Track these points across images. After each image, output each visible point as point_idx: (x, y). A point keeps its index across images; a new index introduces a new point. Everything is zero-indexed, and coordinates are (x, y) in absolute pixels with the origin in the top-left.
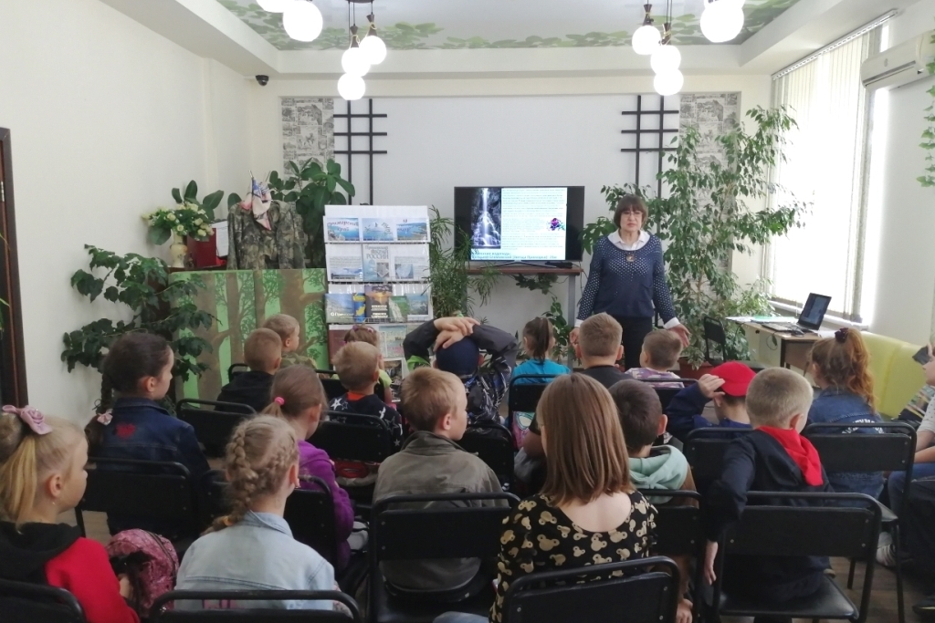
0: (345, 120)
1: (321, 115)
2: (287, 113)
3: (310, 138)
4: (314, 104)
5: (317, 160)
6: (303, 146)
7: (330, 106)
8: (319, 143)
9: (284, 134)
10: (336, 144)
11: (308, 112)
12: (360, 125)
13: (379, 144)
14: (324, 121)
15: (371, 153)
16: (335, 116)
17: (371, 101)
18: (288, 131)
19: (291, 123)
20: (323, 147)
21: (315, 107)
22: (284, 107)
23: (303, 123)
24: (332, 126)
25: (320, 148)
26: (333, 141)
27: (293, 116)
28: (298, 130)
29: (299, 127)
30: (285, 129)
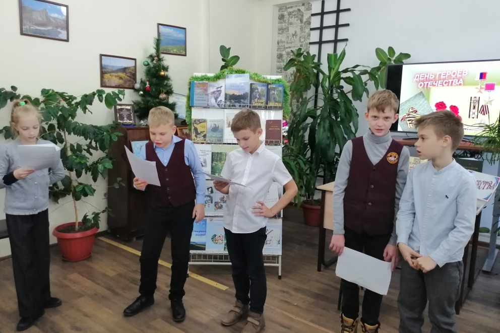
0: (319, 18)
1: (303, 16)
2: (282, 17)
3: (294, 35)
4: (299, 8)
6: (289, 42)
7: (309, 9)
8: (300, 38)
9: (279, 34)
10: (311, 37)
11: (294, 15)
12: (330, 20)
13: (343, 33)
14: (304, 20)
15: (336, 41)
16: (313, 15)
17: (339, 1)
18: (282, 30)
19: (284, 24)
20: (303, 40)
21: (299, 10)
22: (280, 13)
23: (291, 24)
24: (309, 23)
25: (300, 41)
26: (309, 35)
27: (285, 19)
28: (287, 29)
29: (288, 27)
30: (280, 30)
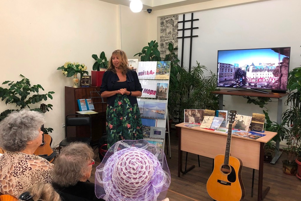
0: (182, 24)
1: (174, 22)
2: (162, 23)
3: (170, 33)
4: (171, 18)
5: (171, 42)
6: (167, 37)
7: (177, 19)
8: (173, 34)
9: (161, 32)
10: (179, 35)
11: (169, 22)
12: (188, 25)
13: (195, 32)
14: (175, 25)
15: (191, 37)
16: (179, 22)
17: (192, 14)
18: (163, 31)
19: (163, 27)
20: (174, 36)
21: (172, 19)
22: (161, 21)
23: (168, 27)
24: (178, 27)
26: (177, 33)
27: (164, 24)
28: (166, 30)
29: (166, 29)
30: (161, 30)
